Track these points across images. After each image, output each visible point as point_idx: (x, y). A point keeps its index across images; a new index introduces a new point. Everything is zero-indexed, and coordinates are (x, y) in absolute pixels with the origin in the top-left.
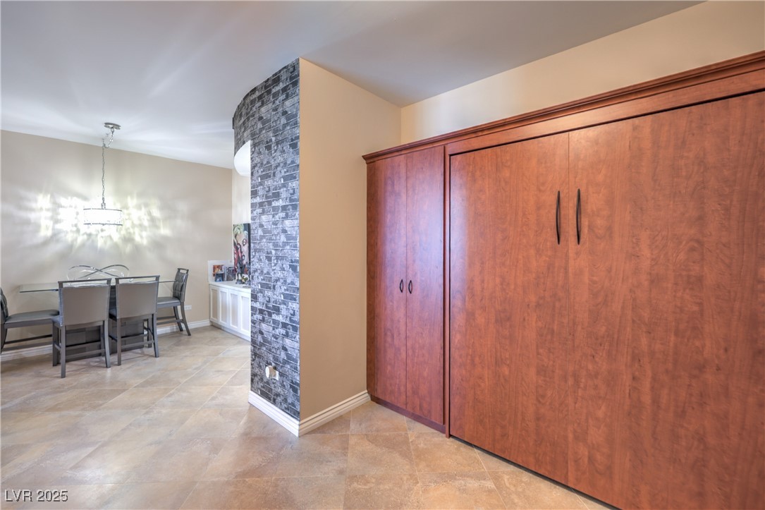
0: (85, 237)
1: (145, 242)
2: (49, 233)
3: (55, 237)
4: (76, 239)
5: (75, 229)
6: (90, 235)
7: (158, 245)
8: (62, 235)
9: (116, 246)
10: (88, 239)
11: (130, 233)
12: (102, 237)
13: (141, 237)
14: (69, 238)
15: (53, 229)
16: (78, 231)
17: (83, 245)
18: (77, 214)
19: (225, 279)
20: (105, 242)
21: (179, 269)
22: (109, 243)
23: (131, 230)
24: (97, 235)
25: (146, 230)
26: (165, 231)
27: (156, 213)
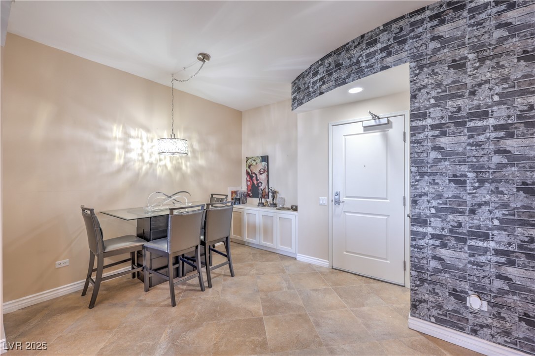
0: (148, 166)
1: (189, 171)
2: (122, 161)
3: (125, 166)
4: (141, 168)
5: (140, 158)
6: (151, 164)
7: (197, 173)
8: (132, 163)
9: (169, 174)
10: (150, 168)
11: (179, 163)
12: (160, 166)
13: (186, 166)
14: (137, 165)
15: (125, 158)
16: (143, 160)
17: (147, 173)
18: (143, 144)
19: (241, 202)
20: (162, 171)
21: (212, 195)
22: (165, 171)
23: (180, 161)
24: (156, 164)
25: (189, 161)
26: (201, 162)
27: (196, 146)
